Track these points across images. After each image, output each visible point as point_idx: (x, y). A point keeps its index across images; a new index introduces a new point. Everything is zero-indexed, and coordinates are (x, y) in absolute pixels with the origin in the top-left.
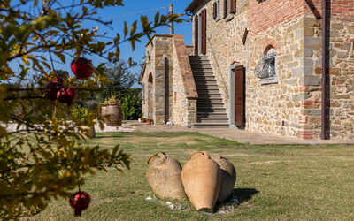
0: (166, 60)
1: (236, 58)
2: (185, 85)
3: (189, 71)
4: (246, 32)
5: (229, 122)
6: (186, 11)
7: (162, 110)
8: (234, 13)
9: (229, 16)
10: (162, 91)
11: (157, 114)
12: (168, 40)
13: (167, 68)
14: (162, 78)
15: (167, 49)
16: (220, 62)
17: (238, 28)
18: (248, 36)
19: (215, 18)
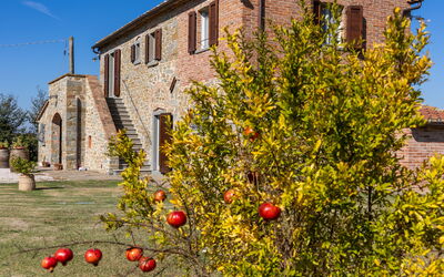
0: (79, 101)
1: (161, 104)
2: (106, 130)
3: (108, 115)
4: (175, 81)
5: (151, 169)
6: (94, 48)
7: (73, 155)
8: (159, 60)
9: (153, 62)
10: (74, 134)
11: (68, 158)
12: (81, 80)
13: (80, 110)
14: (74, 120)
15: (80, 89)
16: (139, 107)
17: (164, 76)
18: (177, 85)
19: (133, 61)
